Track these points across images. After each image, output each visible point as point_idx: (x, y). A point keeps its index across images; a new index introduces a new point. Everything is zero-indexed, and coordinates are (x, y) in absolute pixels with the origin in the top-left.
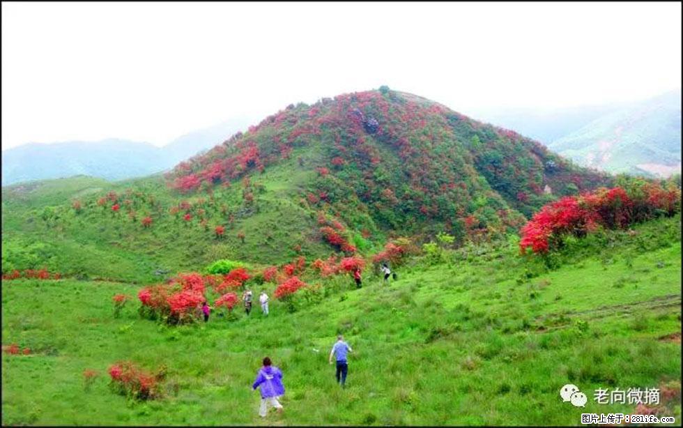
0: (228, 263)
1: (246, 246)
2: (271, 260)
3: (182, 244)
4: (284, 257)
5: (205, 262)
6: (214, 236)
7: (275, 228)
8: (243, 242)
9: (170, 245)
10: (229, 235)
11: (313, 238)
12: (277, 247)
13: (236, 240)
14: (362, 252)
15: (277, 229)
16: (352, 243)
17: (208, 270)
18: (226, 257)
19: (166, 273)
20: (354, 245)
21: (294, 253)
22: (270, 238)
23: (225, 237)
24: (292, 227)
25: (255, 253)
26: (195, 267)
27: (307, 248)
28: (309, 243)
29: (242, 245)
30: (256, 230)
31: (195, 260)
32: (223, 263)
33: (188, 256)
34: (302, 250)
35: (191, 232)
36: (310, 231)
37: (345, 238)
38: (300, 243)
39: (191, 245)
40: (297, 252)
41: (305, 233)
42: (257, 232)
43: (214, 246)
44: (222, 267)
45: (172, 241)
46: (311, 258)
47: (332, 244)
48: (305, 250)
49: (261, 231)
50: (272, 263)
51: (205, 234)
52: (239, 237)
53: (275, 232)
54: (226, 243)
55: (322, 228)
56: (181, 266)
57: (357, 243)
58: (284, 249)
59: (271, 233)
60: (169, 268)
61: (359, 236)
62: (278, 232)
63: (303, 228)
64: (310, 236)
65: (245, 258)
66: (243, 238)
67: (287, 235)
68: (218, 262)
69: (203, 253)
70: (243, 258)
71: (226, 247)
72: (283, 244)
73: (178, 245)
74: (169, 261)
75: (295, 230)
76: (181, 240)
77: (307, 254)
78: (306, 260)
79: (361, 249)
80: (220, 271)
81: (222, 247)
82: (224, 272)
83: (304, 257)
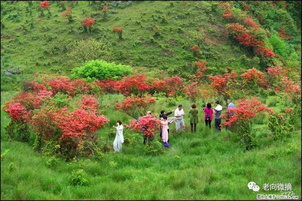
0: (104, 64)
1: (125, 44)
2: (159, 63)
3: (38, 38)
4: (178, 59)
5: (71, 61)
6: (79, 29)
7: (164, 22)
8: (121, 39)
9: (22, 40)
10: (100, 28)
11: (216, 36)
12: (167, 47)
13: (112, 35)
14: (282, 58)
15: (167, 23)
16: (268, 46)
17: (77, 72)
18: (100, 57)
19: (19, 73)
20: (272, 48)
21: (191, 54)
22: (157, 35)
23: (96, 31)
24: (186, 22)
25: (136, 53)
26: (56, 67)
27: (208, 50)
28: (211, 43)
29: (119, 41)
30: (139, 24)
31: (55, 58)
32: (97, 65)
33: (46, 53)
34: (201, 52)
35: (50, 23)
36: (212, 28)
37: (259, 38)
38: (200, 42)
39: (50, 39)
40: (195, 54)
41: (206, 30)
42: (139, 27)
43: (82, 43)
44: (95, 69)
45: (25, 34)
46: (214, 63)
47: (242, 46)
48: (207, 52)
49: (143, 25)
50: (161, 66)
51: (69, 26)
52: (114, 31)
53: (163, 28)
54: (98, 39)
55: (228, 25)
56: (37, 64)
57: (274, 46)
58: (176, 49)
59: (160, 28)
60: (23, 67)
61: (276, 37)
62: (168, 27)
63: (203, 23)
64: (212, 35)
65: (125, 59)
66: (120, 33)
67: (180, 31)
68: (90, 63)
69: (65, 51)
70: (121, 59)
71: (98, 44)
72: (176, 43)
73: (33, 39)
74: (21, 58)
75: (191, 25)
76: (36, 33)
77: (208, 57)
78: (207, 66)
79: (280, 53)
80: (93, 75)
81: (93, 43)
82: (99, 76)
83: (204, 61)
